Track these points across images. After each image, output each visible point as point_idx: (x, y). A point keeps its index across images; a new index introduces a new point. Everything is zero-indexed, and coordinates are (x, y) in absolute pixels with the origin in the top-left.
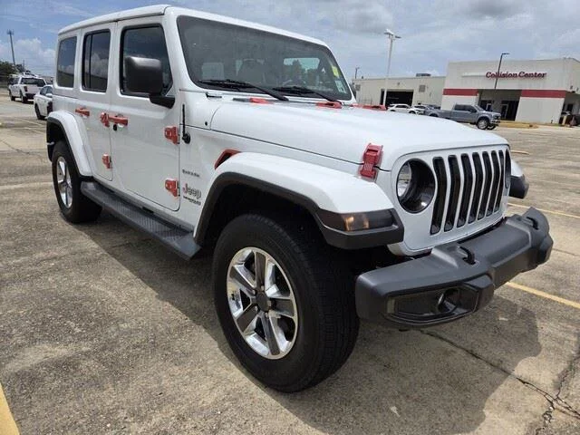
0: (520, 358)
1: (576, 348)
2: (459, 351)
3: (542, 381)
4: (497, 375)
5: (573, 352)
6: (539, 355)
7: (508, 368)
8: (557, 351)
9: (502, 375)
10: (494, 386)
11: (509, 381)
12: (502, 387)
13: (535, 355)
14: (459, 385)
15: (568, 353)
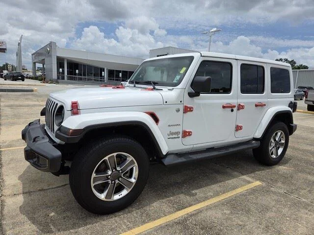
0: (25, 201)
1: (4, 227)
2: (47, 188)
3: (10, 199)
4: (27, 190)
5: (5, 222)
6: (18, 208)
7: (26, 195)
8: (12, 217)
9: (25, 192)
10: (24, 188)
11: (21, 191)
12: (21, 188)
13: (20, 207)
14: (33, 181)
15: (7, 220)
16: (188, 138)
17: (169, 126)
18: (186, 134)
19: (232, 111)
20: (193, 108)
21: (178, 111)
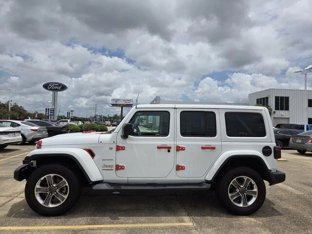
16: (120, 171)
17: (103, 160)
18: (118, 168)
19: (169, 151)
20: (125, 147)
21: (111, 149)
